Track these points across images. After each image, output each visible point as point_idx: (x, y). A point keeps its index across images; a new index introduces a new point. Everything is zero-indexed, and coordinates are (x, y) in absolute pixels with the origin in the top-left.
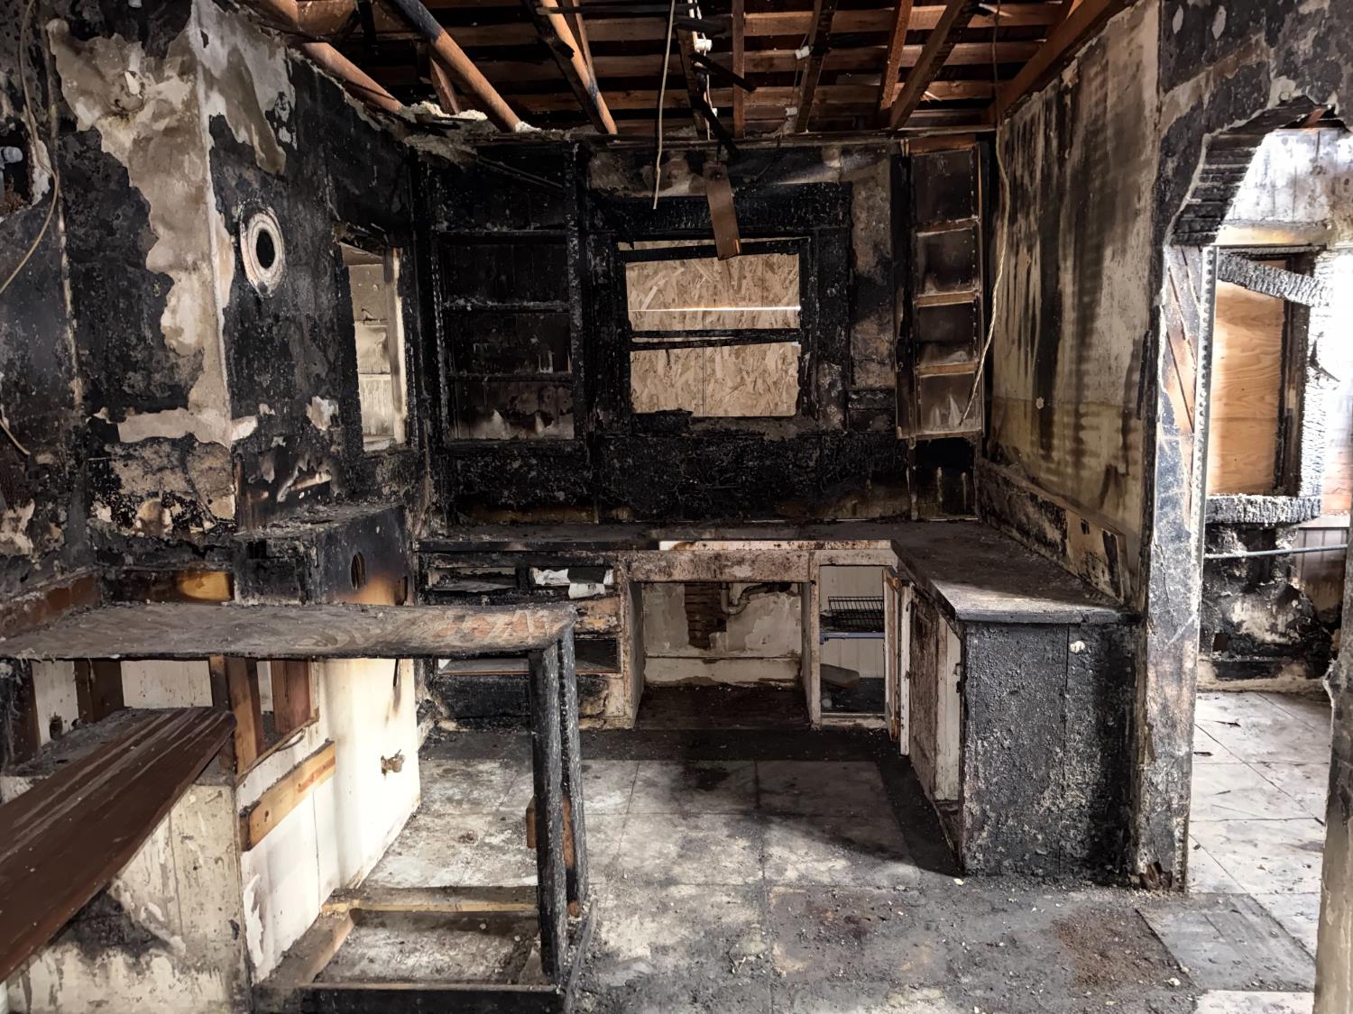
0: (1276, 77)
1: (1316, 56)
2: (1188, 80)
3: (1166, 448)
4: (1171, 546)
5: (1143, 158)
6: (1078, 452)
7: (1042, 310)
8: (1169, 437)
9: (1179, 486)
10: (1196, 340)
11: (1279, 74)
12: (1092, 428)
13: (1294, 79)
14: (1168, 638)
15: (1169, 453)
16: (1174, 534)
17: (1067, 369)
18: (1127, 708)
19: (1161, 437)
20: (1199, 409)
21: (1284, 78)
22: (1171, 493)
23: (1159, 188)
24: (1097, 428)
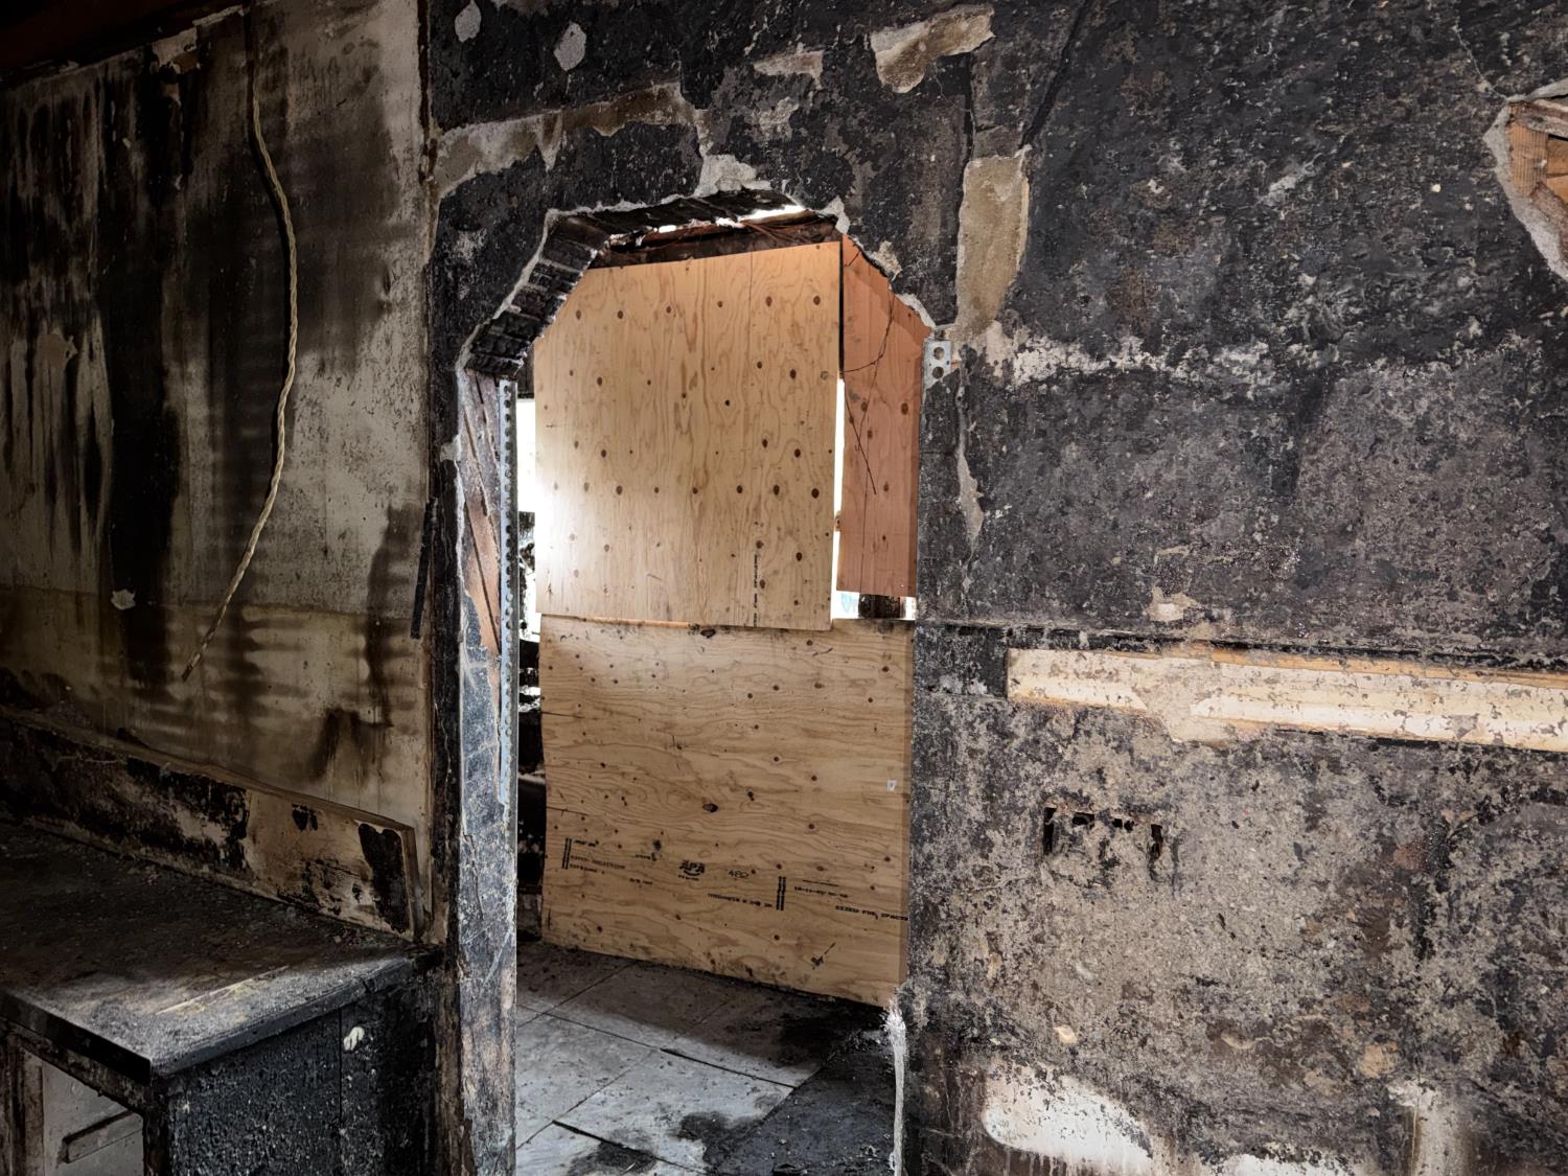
0: (712, 152)
1: (797, 140)
2: (502, 119)
3: (472, 682)
4: (483, 832)
5: (392, 221)
6: (246, 687)
7: (118, 440)
8: (475, 665)
9: (490, 738)
10: (498, 517)
11: (719, 150)
12: (281, 647)
13: (752, 163)
14: (484, 975)
15: (476, 689)
16: (485, 813)
17: (201, 544)
18: (426, 1106)
19: (466, 665)
20: (506, 619)
21: (728, 158)
22: (480, 750)
23: (441, 276)
24: (297, 648)
